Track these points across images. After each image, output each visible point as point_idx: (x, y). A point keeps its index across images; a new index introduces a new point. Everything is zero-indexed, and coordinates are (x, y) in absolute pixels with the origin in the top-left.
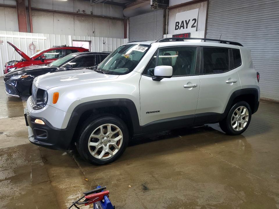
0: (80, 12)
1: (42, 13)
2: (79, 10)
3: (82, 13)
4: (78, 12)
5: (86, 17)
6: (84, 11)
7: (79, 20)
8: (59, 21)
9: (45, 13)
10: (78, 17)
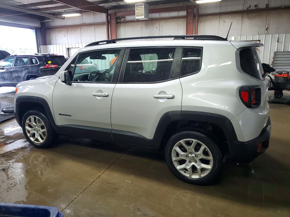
0: (252, 8)
1: (209, 17)
2: (250, 6)
3: (254, 8)
4: (249, 9)
5: (258, 12)
6: (256, 6)
7: (249, 18)
8: (225, 22)
9: (211, 17)
10: (248, 14)
